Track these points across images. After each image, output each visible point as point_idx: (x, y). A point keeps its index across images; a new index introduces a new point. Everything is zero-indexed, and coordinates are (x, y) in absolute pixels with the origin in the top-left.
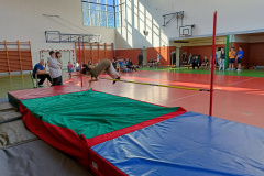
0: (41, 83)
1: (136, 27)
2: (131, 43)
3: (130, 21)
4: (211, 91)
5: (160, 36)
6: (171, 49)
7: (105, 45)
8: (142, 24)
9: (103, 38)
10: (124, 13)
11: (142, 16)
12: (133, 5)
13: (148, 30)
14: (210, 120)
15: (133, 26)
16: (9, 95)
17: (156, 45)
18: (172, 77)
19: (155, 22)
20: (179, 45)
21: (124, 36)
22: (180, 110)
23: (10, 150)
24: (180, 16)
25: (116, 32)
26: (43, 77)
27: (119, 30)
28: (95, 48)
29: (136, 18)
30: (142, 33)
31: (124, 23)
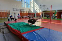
1: (34, 8)
4: (50, 23)
5: (40, 10)
7: (27, 12)
8: (35, 7)
9: (26, 10)
10: (31, 5)
11: (35, 6)
12: (33, 3)
13: (37, 9)
14: (50, 30)
15: (33, 8)
16: (4, 22)
17: (39, 12)
19: (38, 7)
20: (44, 12)
21: (31, 10)
23: (4, 35)
25: (29, 9)
26: (12, 19)
28: (24, 12)
29: (34, 6)
30: (35, 9)
31: (31, 7)
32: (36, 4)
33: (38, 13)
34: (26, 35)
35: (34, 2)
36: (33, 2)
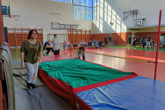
0: (47, 53)
1: (105, 20)
2: (101, 30)
3: (102, 16)
4: (156, 63)
5: (121, 26)
6: (128, 34)
7: (86, 31)
8: (109, 18)
9: (84, 27)
10: (98, 11)
11: (110, 13)
12: (104, 6)
13: (113, 21)
14: (155, 83)
15: (103, 20)
17: (118, 31)
18: (128, 52)
19: (118, 17)
21: (98, 26)
22: (134, 75)
24: (135, 13)
25: (93, 23)
26: (49, 50)
27: (95, 22)
28: (79, 33)
29: (106, 14)
30: (109, 24)
31: (98, 18)
32: (110, 8)
33: (116, 34)
34: (86, 94)
35: (106, 3)
36: (104, 4)
